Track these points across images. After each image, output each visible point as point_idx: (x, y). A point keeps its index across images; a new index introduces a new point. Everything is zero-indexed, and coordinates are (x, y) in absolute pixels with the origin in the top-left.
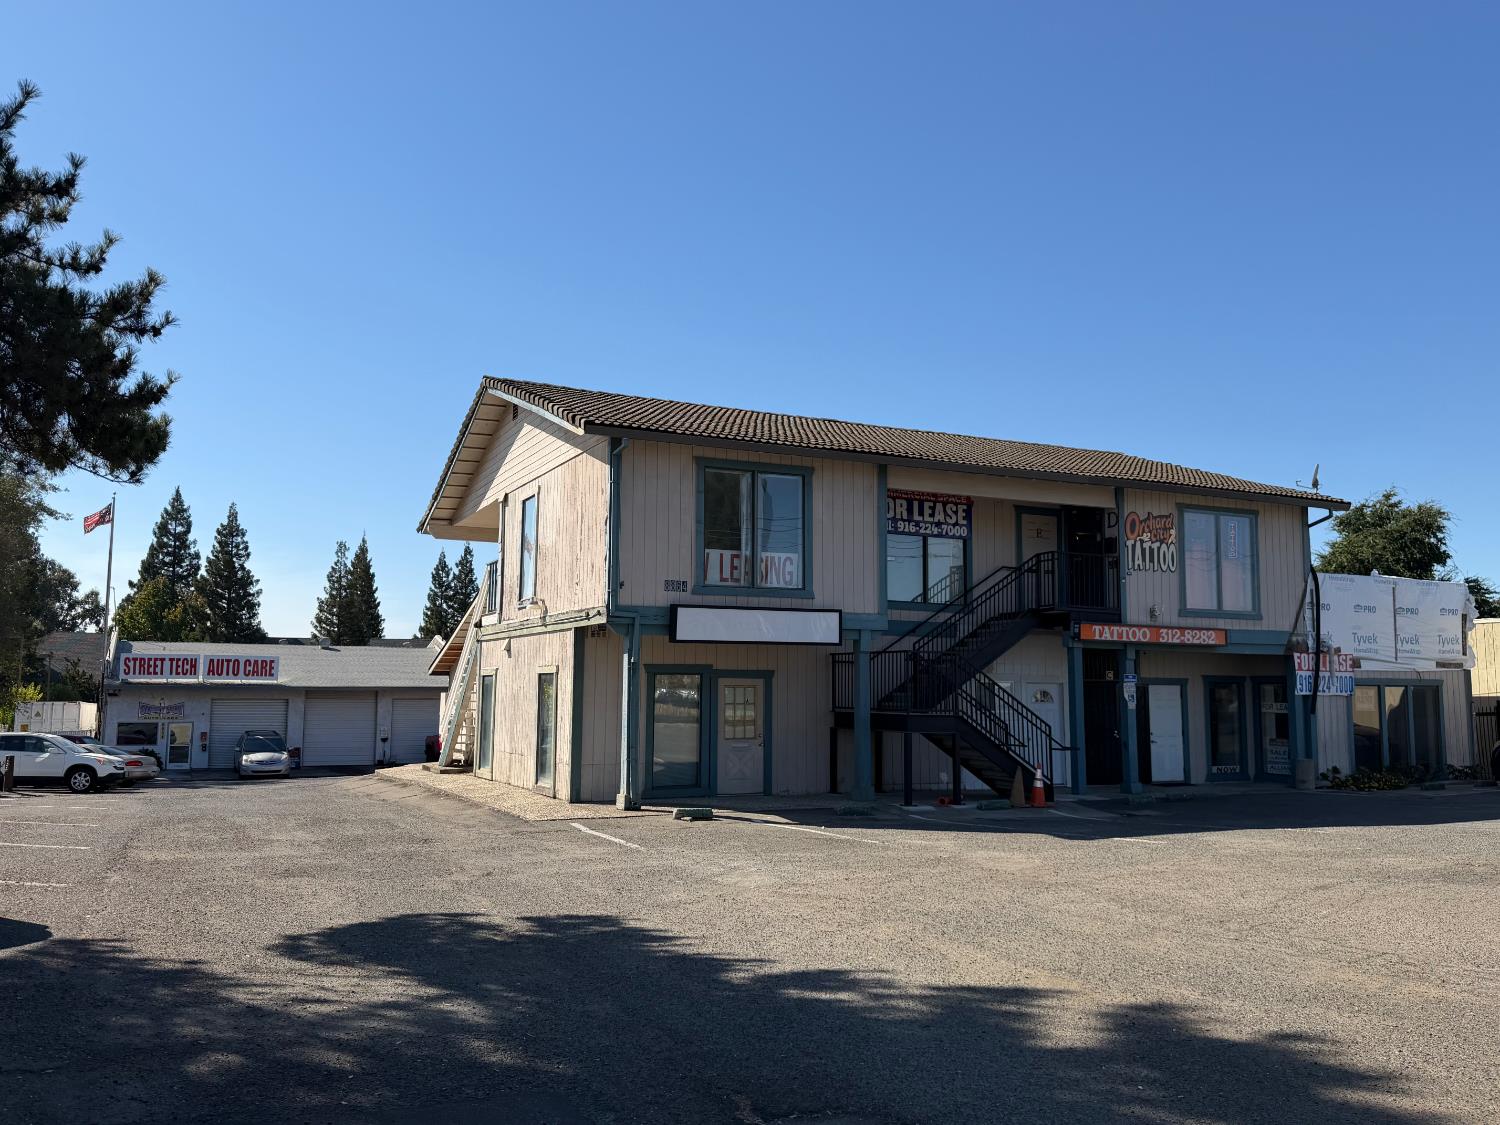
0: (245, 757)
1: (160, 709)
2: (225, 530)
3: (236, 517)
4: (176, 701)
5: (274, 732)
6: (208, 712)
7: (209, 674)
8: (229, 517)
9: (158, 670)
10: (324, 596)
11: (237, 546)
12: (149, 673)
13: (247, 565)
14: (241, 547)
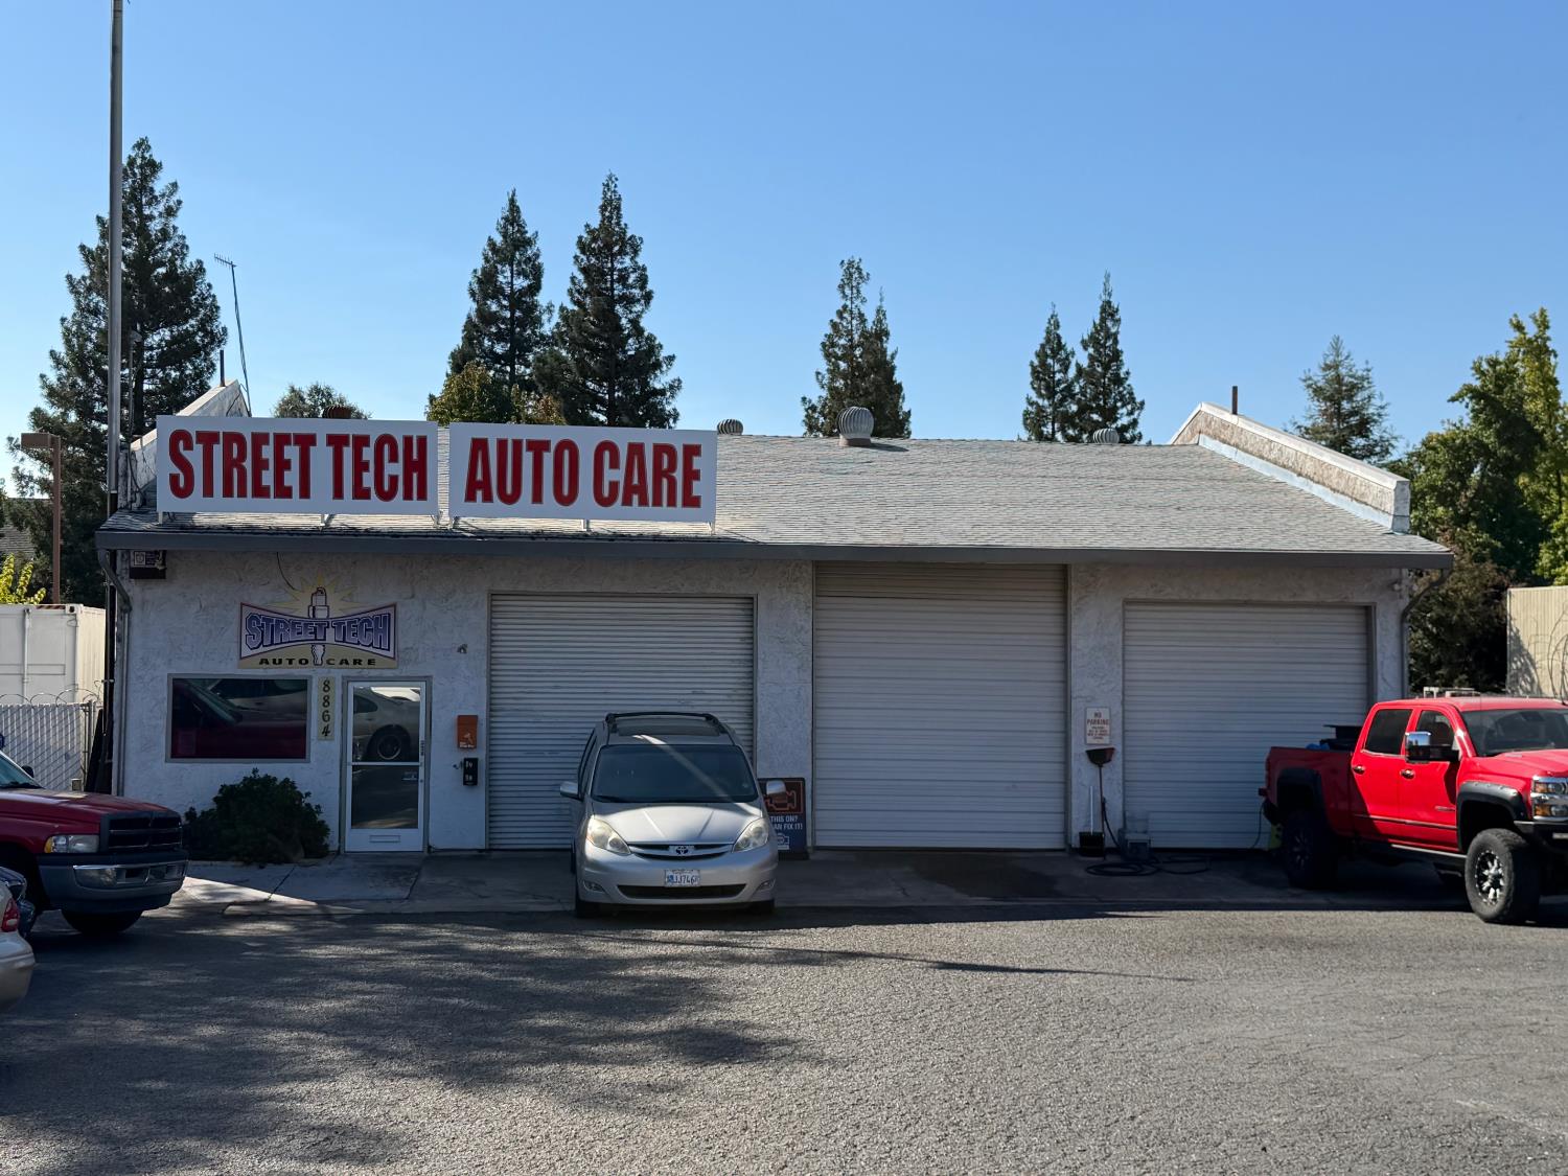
0: (595, 825)
1: (317, 628)
2: (594, 240)
3: (618, 208)
4: (367, 598)
5: (709, 718)
6: (477, 644)
7: (470, 497)
8: (603, 208)
9: (292, 478)
10: (817, 394)
11: (623, 279)
12: (260, 491)
13: (648, 324)
14: (632, 278)
